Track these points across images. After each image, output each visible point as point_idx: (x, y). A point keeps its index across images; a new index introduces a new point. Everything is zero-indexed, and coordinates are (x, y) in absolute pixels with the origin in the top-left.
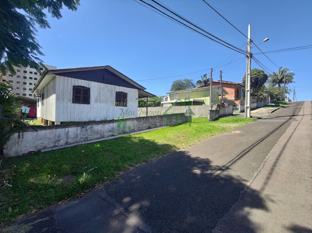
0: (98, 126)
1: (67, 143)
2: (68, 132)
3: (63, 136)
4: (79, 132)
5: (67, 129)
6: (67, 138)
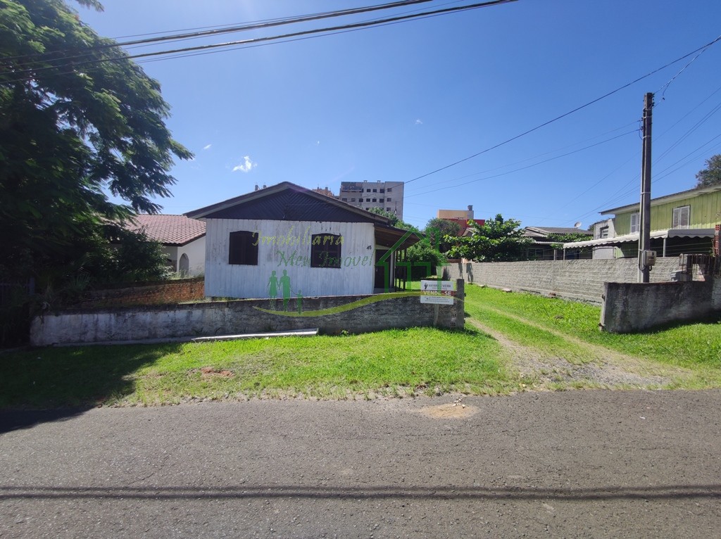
0: (145, 315)
1: (95, 339)
2: (97, 320)
3: (90, 326)
4: (113, 322)
5: (96, 315)
6: (96, 330)
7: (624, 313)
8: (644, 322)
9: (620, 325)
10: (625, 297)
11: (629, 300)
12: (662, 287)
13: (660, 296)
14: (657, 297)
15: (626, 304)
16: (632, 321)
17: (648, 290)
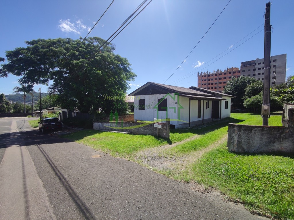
7: (239, 142)
8: (253, 149)
9: (237, 148)
10: (239, 133)
11: (242, 135)
12: (266, 129)
13: (264, 134)
14: (262, 134)
15: (239, 136)
16: (245, 147)
17: (256, 130)
